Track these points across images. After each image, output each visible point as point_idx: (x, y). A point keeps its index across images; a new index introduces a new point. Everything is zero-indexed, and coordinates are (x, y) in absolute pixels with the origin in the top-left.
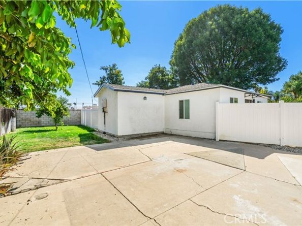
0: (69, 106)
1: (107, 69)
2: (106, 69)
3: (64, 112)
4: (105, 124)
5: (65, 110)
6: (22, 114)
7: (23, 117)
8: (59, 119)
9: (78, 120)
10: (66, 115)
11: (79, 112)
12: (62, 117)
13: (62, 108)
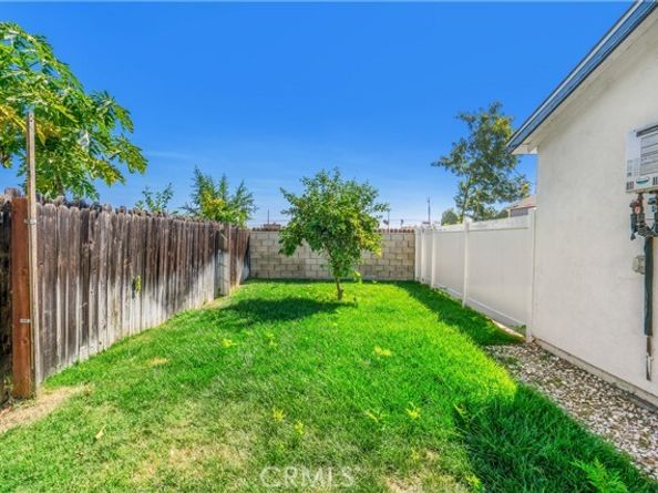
0: (379, 213)
1: (474, 120)
2: (471, 121)
3: (362, 234)
4: (649, 330)
5: (367, 227)
6: (261, 241)
7: (264, 249)
8: (348, 262)
9: (406, 263)
10: (369, 248)
11: (408, 237)
12: (357, 255)
13: (355, 222)
